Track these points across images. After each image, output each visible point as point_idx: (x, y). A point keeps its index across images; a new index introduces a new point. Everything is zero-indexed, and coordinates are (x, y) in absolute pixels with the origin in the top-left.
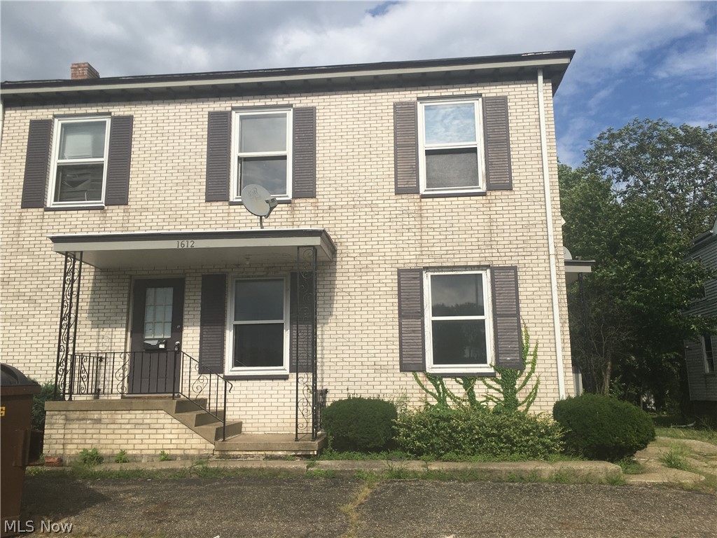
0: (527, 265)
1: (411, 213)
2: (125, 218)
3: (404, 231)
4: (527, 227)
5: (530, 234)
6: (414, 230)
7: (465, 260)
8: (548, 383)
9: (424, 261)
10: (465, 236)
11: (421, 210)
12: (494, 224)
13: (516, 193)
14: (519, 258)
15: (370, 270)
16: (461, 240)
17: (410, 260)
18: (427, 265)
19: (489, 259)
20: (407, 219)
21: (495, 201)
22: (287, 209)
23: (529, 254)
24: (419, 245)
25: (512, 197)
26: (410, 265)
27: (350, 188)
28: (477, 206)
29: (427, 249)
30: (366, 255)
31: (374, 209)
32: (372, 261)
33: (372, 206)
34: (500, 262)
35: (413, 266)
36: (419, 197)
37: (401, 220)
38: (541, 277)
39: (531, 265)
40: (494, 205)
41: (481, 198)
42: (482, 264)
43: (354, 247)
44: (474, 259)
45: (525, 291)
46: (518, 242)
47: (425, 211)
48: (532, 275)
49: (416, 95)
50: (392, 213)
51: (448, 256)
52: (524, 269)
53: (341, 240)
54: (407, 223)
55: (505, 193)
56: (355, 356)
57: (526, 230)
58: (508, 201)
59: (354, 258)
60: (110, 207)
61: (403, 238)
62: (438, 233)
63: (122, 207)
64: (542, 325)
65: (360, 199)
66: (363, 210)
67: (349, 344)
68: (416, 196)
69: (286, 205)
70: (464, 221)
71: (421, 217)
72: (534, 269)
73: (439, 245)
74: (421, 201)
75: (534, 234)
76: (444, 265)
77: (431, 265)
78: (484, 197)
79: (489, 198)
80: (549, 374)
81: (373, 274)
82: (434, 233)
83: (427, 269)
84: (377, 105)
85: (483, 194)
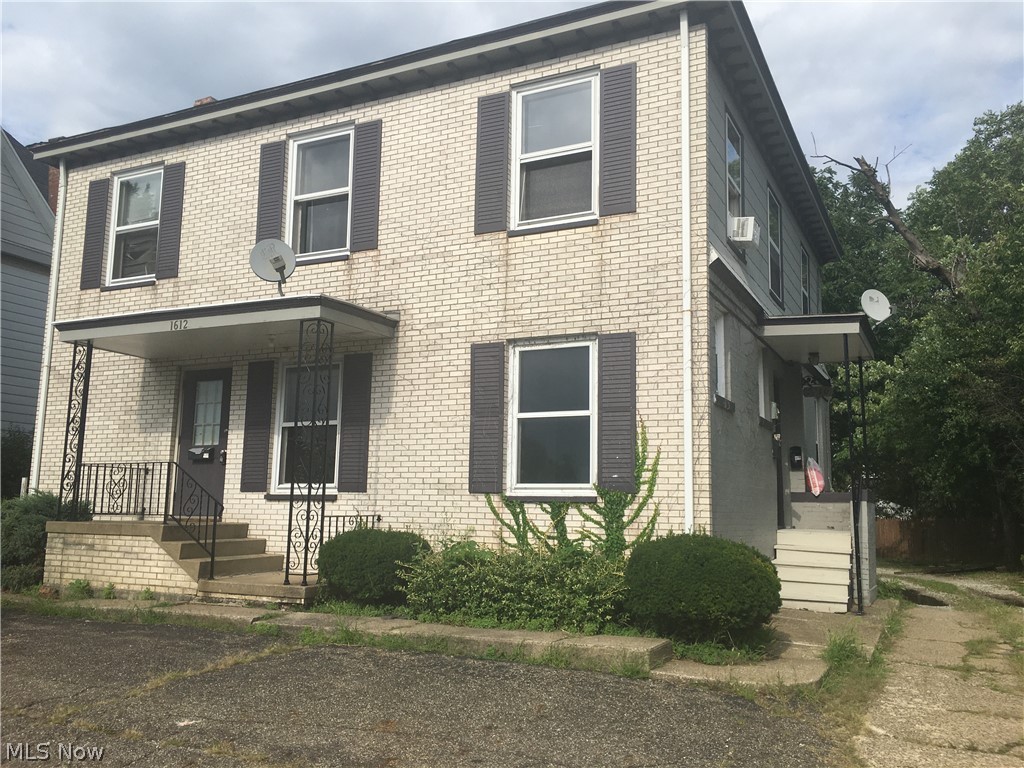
0: (650, 330)
1: (494, 261)
2: (175, 294)
3: (483, 287)
4: (653, 269)
5: (658, 280)
6: (496, 286)
7: (564, 326)
8: (671, 514)
9: (509, 330)
10: (565, 290)
11: (507, 254)
12: (607, 268)
13: (641, 216)
14: (640, 319)
15: (439, 347)
16: (558, 297)
17: (488, 331)
18: (512, 337)
19: (597, 323)
20: (489, 271)
21: (610, 232)
22: (344, 268)
23: (655, 311)
24: (502, 308)
25: (635, 223)
26: (490, 338)
27: (419, 232)
28: (583, 242)
29: (512, 312)
30: (434, 326)
31: (447, 259)
32: (442, 334)
33: (446, 254)
34: (612, 327)
35: (492, 339)
36: (506, 235)
37: (480, 272)
38: (671, 347)
39: (657, 329)
40: (608, 238)
41: (590, 229)
42: (587, 330)
43: (420, 316)
44: (576, 325)
45: (645, 369)
46: (640, 294)
47: (513, 256)
48: (658, 345)
49: (508, 82)
50: (470, 262)
51: (540, 322)
52: (646, 337)
53: (405, 307)
54: (488, 276)
55: (626, 217)
56: (415, 470)
57: (652, 274)
58: (628, 230)
59: (420, 330)
60: (162, 282)
61: (483, 299)
62: (528, 288)
63: (172, 280)
64: (667, 423)
65: (431, 246)
66: (433, 261)
67: (409, 453)
68: (503, 235)
69: (343, 263)
70: (565, 267)
71: (507, 265)
72: (661, 336)
73: (529, 305)
74: (508, 242)
75: (663, 280)
76: (535, 335)
77: (518, 336)
78: (595, 228)
79: (601, 228)
80: (674, 500)
81: (442, 352)
82: (523, 289)
83: (514, 342)
84: (458, 104)
85: (594, 223)
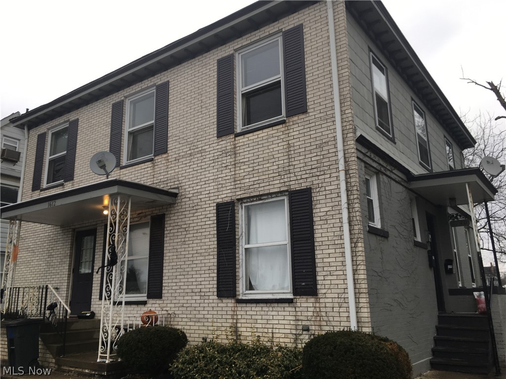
0: (320, 185)
1: (228, 152)
3: (223, 169)
4: (320, 146)
5: (323, 153)
6: (229, 167)
7: (268, 187)
9: (237, 193)
10: (268, 165)
11: (235, 147)
12: (292, 149)
13: (310, 114)
14: (314, 179)
15: (199, 207)
16: (264, 170)
17: (225, 196)
18: (239, 197)
19: (287, 184)
20: (225, 158)
21: (292, 127)
22: (151, 165)
23: (322, 173)
24: (232, 180)
25: (307, 119)
26: (226, 199)
27: (188, 140)
28: (277, 134)
29: (239, 182)
30: (196, 194)
31: (203, 154)
32: (201, 199)
33: (202, 151)
34: (297, 186)
35: (228, 199)
36: (234, 136)
37: (220, 159)
38: (334, 196)
39: (324, 185)
40: (292, 131)
41: (281, 126)
42: (282, 189)
43: (189, 189)
44: (276, 186)
45: (320, 210)
46: (313, 163)
47: (238, 148)
48: (326, 195)
49: (232, 49)
50: (215, 154)
51: (255, 186)
52: (318, 190)
53: (182, 185)
54: (225, 162)
55: (302, 116)
56: (188, 284)
57: (319, 150)
58: (303, 124)
59: (189, 198)
60: (66, 183)
61: (222, 175)
62: (247, 166)
63: (71, 182)
65: (194, 147)
66: (195, 156)
67: (184, 273)
68: (232, 136)
69: (150, 163)
70: (268, 151)
71: (235, 154)
72: (327, 188)
73: (248, 177)
74: (235, 140)
75: (326, 152)
76: (252, 195)
77: (242, 196)
78: (284, 125)
79: (287, 124)
81: (201, 210)
82: (245, 167)
83: (241, 200)
84: (207, 66)
85: (283, 122)
